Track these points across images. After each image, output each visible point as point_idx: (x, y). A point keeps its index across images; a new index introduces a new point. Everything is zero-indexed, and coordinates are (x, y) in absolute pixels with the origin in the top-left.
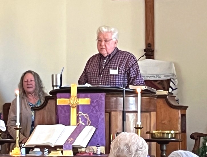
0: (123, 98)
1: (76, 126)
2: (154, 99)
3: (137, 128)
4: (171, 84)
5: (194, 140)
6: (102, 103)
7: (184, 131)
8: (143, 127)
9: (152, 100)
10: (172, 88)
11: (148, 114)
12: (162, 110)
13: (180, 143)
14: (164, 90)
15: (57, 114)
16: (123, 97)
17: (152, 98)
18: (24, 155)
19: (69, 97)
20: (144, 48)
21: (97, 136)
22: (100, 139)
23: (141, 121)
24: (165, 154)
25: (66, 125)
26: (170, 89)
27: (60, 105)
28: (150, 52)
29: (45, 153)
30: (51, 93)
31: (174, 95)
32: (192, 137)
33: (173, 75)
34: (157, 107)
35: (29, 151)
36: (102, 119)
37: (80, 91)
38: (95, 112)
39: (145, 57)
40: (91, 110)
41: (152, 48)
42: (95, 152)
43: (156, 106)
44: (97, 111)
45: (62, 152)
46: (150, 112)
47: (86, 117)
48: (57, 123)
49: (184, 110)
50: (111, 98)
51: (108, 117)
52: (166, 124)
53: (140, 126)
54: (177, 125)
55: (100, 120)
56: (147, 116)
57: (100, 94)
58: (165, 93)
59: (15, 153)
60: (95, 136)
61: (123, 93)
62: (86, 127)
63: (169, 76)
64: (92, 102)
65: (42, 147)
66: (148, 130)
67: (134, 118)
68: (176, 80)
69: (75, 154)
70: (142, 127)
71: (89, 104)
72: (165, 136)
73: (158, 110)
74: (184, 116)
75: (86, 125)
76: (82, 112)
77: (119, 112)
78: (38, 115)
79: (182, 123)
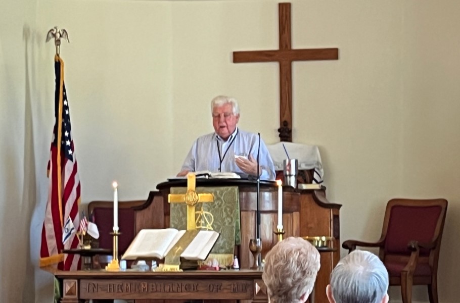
0: (256, 193)
2: (298, 195)
3: (278, 234)
4: (315, 176)
5: (348, 251)
7: (337, 237)
9: (294, 196)
10: (316, 180)
11: (289, 215)
12: (308, 210)
13: (332, 253)
16: (256, 191)
17: (295, 193)
18: (125, 271)
20: (278, 126)
23: (283, 224)
26: (314, 182)
28: (286, 132)
29: (152, 267)
30: (158, 187)
32: (345, 246)
33: (318, 163)
35: (131, 264)
39: (279, 139)
41: (289, 127)
43: (299, 205)
46: (292, 212)
49: (337, 210)
52: (313, 229)
53: (281, 231)
54: (328, 229)
56: (288, 217)
61: (257, 187)
63: (313, 164)
65: (149, 260)
67: (272, 220)
68: (322, 170)
70: (284, 232)
71: (212, 201)
73: (303, 210)
74: (336, 217)
77: (250, 213)
78: (139, 217)
79: (334, 227)
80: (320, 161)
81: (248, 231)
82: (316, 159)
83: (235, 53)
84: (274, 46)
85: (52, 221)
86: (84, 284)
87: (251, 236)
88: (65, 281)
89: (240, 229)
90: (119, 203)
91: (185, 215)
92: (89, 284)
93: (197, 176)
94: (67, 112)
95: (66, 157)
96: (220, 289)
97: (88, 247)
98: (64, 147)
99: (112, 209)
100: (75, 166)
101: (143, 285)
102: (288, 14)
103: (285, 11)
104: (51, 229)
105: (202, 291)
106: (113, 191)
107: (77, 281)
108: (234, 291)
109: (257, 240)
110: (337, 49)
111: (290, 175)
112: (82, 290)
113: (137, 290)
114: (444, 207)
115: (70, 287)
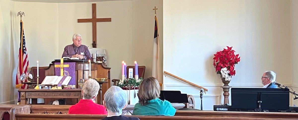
1: (63, 77)
3: (89, 77)
4: (104, 59)
5: (114, 82)
6: (74, 67)
7: (109, 78)
9: (95, 65)
10: (104, 60)
11: (94, 71)
12: (100, 70)
13: (108, 83)
14: (101, 61)
15: (54, 71)
16: (83, 64)
18: (41, 89)
19: (60, 64)
20: (92, 43)
21: (72, 80)
22: (73, 82)
23: (91, 74)
24: (101, 88)
25: (59, 76)
27: (56, 68)
28: (95, 45)
29: (50, 88)
30: (52, 63)
31: (105, 63)
32: (113, 81)
33: (105, 55)
35: (43, 87)
36: (74, 74)
37: (65, 61)
38: (71, 70)
39: (92, 47)
40: (69, 70)
41: (95, 43)
42: (71, 88)
43: (97, 68)
44: (72, 70)
45: (57, 87)
46: (95, 70)
47: (67, 73)
48: (55, 75)
49: (109, 70)
50: (78, 64)
51: (77, 73)
52: (101, 76)
53: (90, 76)
54: (106, 76)
55: (73, 74)
57: (73, 63)
58: (101, 62)
59: (37, 88)
60: (71, 81)
61: (83, 62)
62: (67, 77)
63: (102, 55)
64: (70, 66)
65: (48, 86)
66: (94, 78)
67: (88, 73)
68: (106, 57)
69: (62, 88)
71: (69, 67)
72: (101, 80)
73: (98, 69)
74: (109, 72)
75: (67, 76)
76: (66, 70)
77: (81, 70)
78: (46, 72)
79: (108, 75)
80: (105, 54)
81: (80, 77)
82: (104, 53)
83: (78, 19)
84: (90, 17)
85: (19, 73)
86: (27, 94)
87: (82, 78)
88: (21, 92)
90: (39, 67)
92: (29, 93)
93: (64, 59)
94: (24, 38)
95: (24, 53)
96: (70, 95)
97: (29, 82)
98: (23, 49)
99: (37, 69)
100: (27, 56)
101: (46, 94)
102: (95, 7)
103: (94, 6)
104: (19, 76)
105: (65, 96)
106: (37, 63)
107: (25, 92)
108: (75, 95)
109: (83, 79)
110: (111, 18)
111: (94, 59)
112: (26, 95)
113: (44, 95)
114: (144, 68)
115: (22, 94)
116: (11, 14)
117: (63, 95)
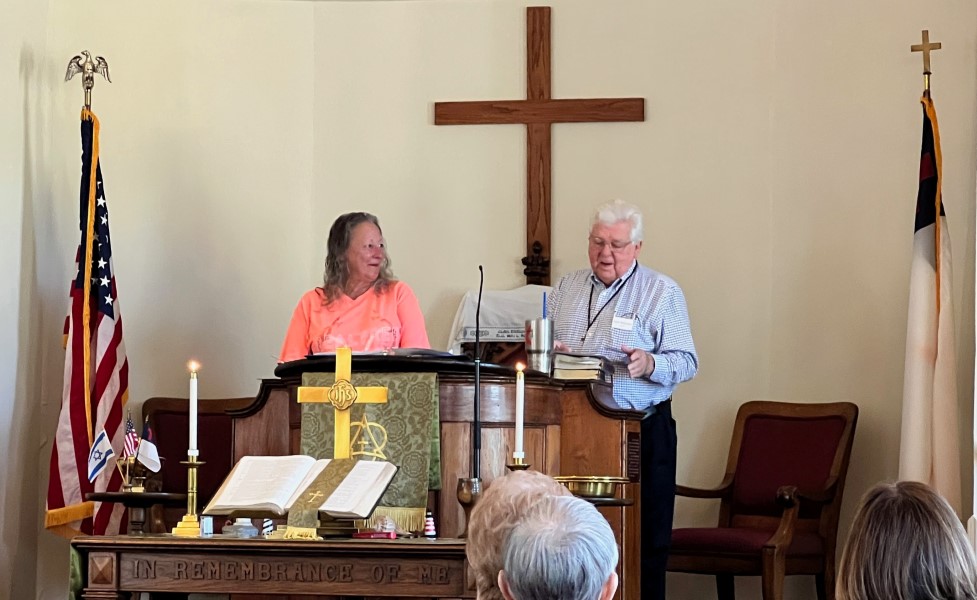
0: (473, 387)
2: (556, 391)
7: (635, 478)
8: (528, 466)
9: (549, 394)
11: (539, 431)
12: (578, 421)
17: (551, 387)
18: (210, 536)
20: (525, 256)
23: (524, 450)
27: (306, 404)
28: (538, 265)
29: (265, 531)
30: (278, 372)
34: (562, 412)
35: (223, 525)
37: (359, 366)
39: (525, 278)
41: (544, 254)
43: (559, 412)
46: (546, 425)
49: (635, 422)
52: (587, 460)
53: (521, 463)
54: (617, 461)
56: (537, 435)
61: (475, 374)
65: (257, 515)
67: (504, 441)
70: (526, 464)
71: (385, 401)
73: (567, 421)
74: (633, 437)
77: (461, 425)
78: (241, 432)
79: (629, 456)
81: (456, 463)
83: (437, 105)
85: (71, 437)
86: (129, 563)
87: (463, 472)
88: (91, 555)
89: (440, 459)
90: (199, 401)
91: (331, 429)
92: (139, 563)
94: (104, 221)
95: (101, 309)
96: (396, 577)
97: (139, 490)
98: (95, 286)
99: (187, 415)
100: (118, 328)
101: (244, 568)
102: (545, 30)
103: (539, 24)
104: (70, 452)
105: (361, 580)
106: (190, 377)
107: (115, 558)
108: (425, 580)
109: (477, 480)
110: (642, 100)
111: (538, 352)
112: (124, 573)
113: (232, 576)
114: (853, 417)
115: (100, 567)
116: (27, 64)
117: (348, 577)
